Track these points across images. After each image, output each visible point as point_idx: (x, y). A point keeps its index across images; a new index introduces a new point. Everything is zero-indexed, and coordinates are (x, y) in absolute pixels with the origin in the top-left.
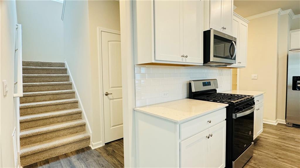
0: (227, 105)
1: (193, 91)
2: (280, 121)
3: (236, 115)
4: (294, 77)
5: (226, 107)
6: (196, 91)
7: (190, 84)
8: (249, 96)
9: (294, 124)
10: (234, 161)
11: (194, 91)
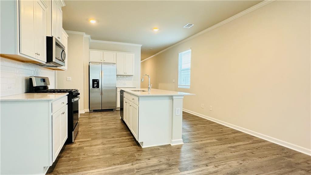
0: (68, 94)
1: (34, 86)
2: (86, 110)
3: (74, 100)
4: (93, 80)
5: (67, 95)
6: (37, 86)
7: (31, 79)
8: (75, 89)
9: (94, 110)
10: (73, 131)
11: (36, 86)
